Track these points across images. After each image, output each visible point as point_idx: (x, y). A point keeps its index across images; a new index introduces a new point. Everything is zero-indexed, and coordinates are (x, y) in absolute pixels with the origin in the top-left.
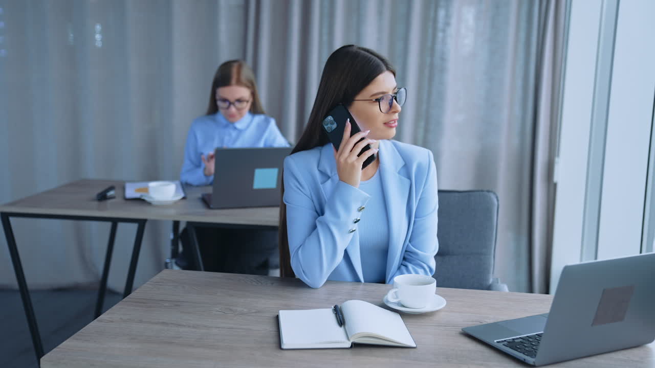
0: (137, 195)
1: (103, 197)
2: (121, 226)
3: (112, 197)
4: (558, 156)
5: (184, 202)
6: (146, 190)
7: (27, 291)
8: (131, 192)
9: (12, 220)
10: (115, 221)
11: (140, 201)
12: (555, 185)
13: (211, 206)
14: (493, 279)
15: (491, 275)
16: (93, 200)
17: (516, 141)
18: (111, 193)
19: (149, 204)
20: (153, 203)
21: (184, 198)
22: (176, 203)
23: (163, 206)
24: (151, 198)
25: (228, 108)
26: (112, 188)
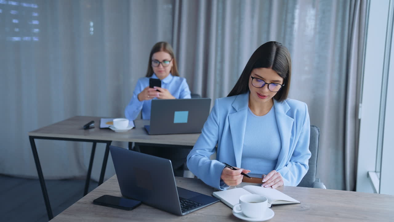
0: (107, 126)
1: (87, 127)
2: (98, 145)
3: (93, 128)
4: (361, 103)
5: (134, 130)
6: (112, 123)
7: (44, 180)
8: (103, 125)
9: (36, 141)
10: (95, 142)
11: (108, 129)
12: (360, 120)
13: (149, 133)
14: (316, 178)
15: (314, 176)
16: (82, 129)
17: (335, 93)
18: (92, 125)
19: (114, 131)
20: (116, 131)
21: (134, 128)
22: (129, 131)
23: (122, 133)
24: (114, 128)
25: (159, 66)
26: (92, 122)
